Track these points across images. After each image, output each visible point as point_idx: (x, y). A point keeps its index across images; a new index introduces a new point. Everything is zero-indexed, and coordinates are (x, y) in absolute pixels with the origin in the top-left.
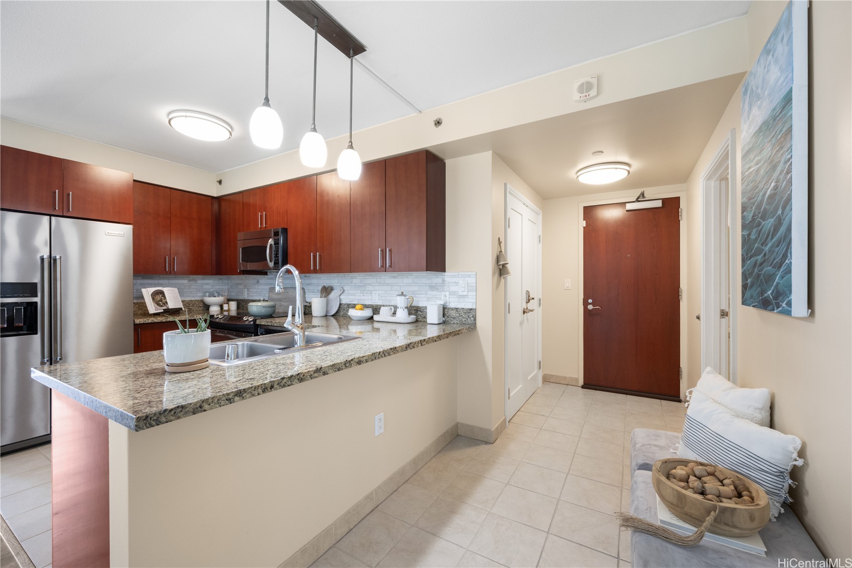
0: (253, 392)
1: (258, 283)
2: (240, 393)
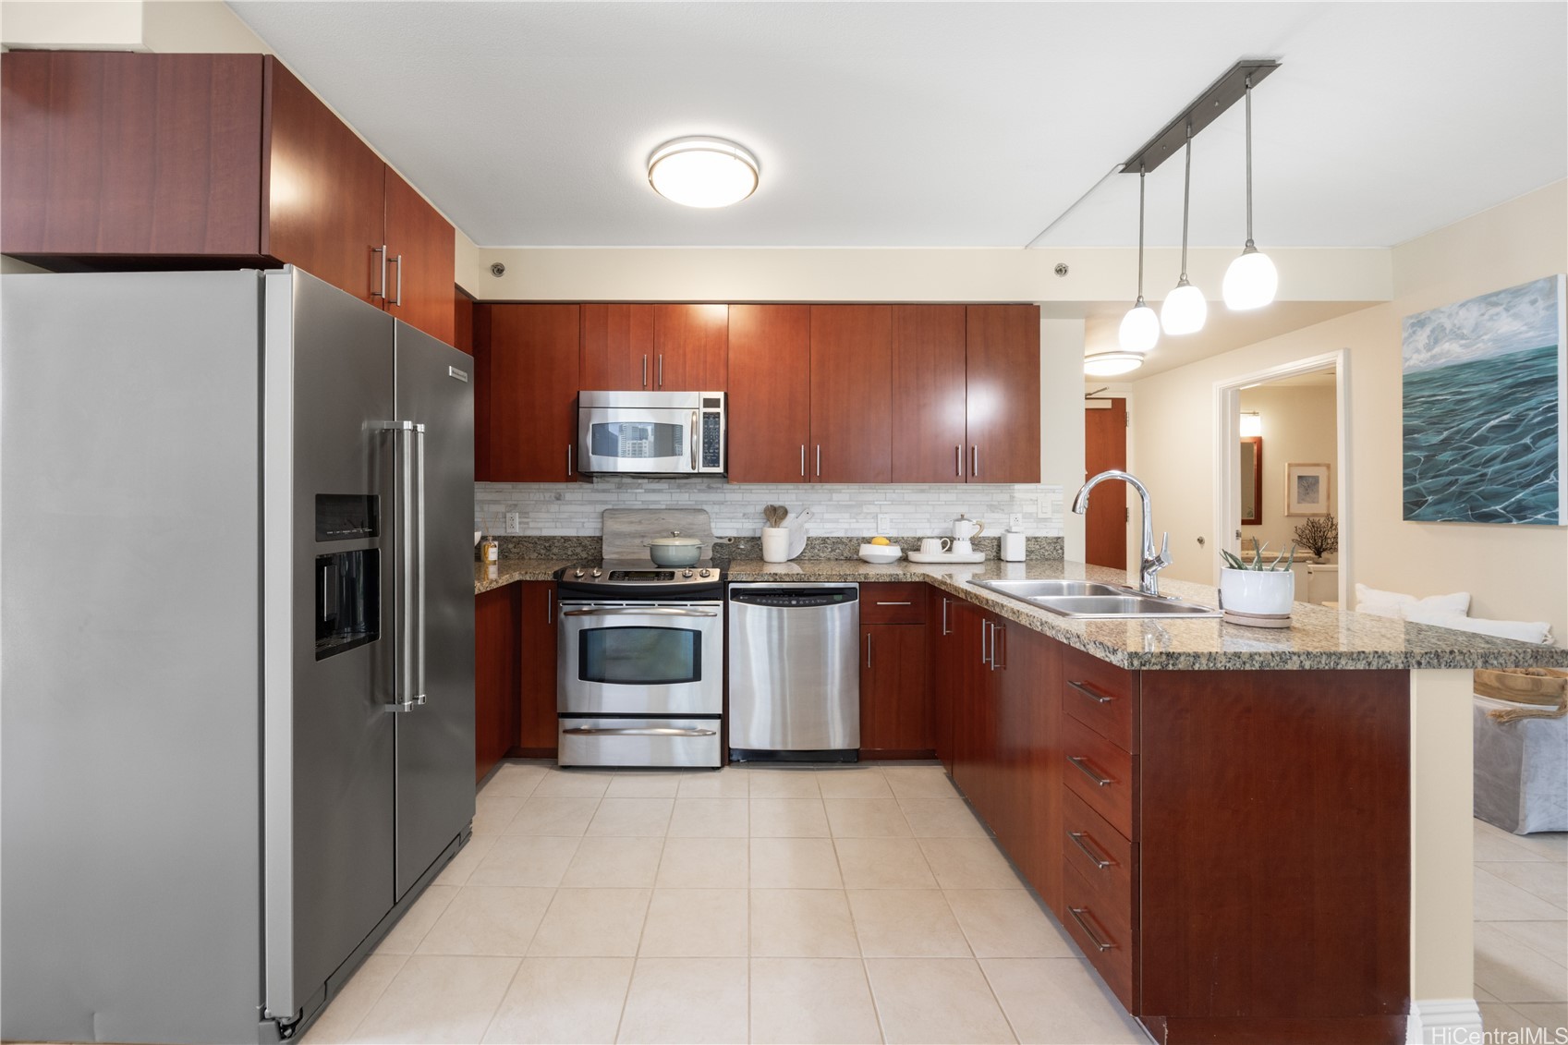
1: (558, 499)
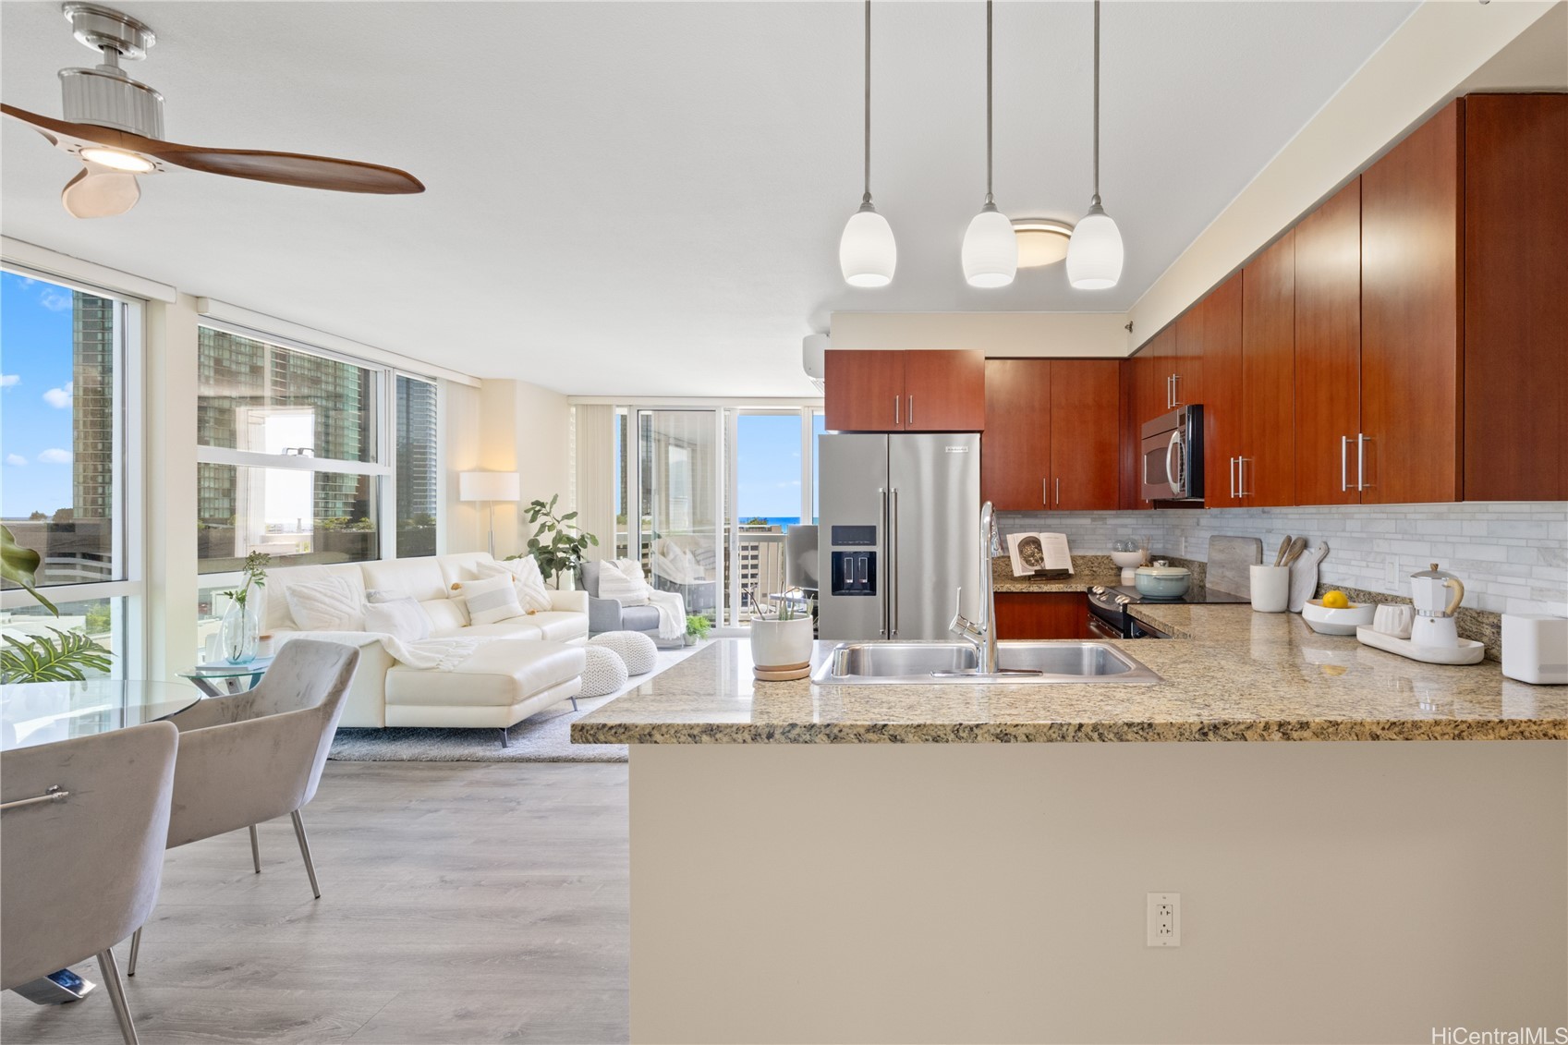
0: (735, 736)
2: (712, 730)
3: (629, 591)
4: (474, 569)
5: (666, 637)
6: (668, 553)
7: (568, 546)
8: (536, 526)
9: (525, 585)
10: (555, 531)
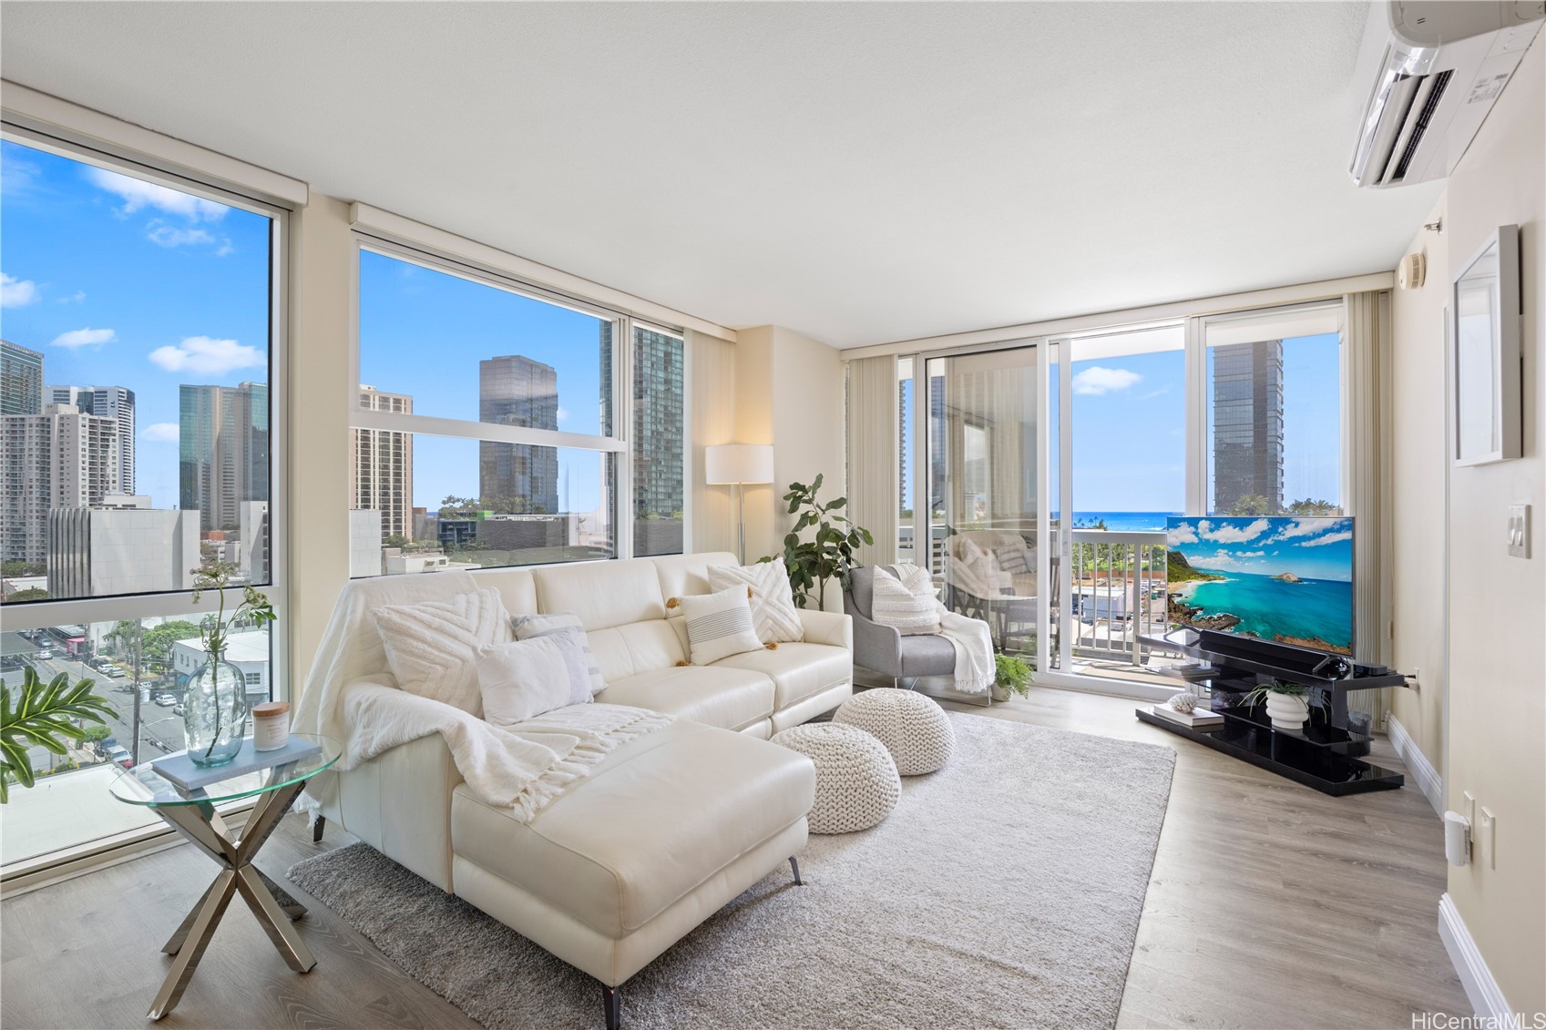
3: (912, 612)
4: (705, 575)
5: (966, 689)
6: (965, 557)
7: (834, 545)
8: (796, 517)
9: (768, 603)
10: (818, 524)
